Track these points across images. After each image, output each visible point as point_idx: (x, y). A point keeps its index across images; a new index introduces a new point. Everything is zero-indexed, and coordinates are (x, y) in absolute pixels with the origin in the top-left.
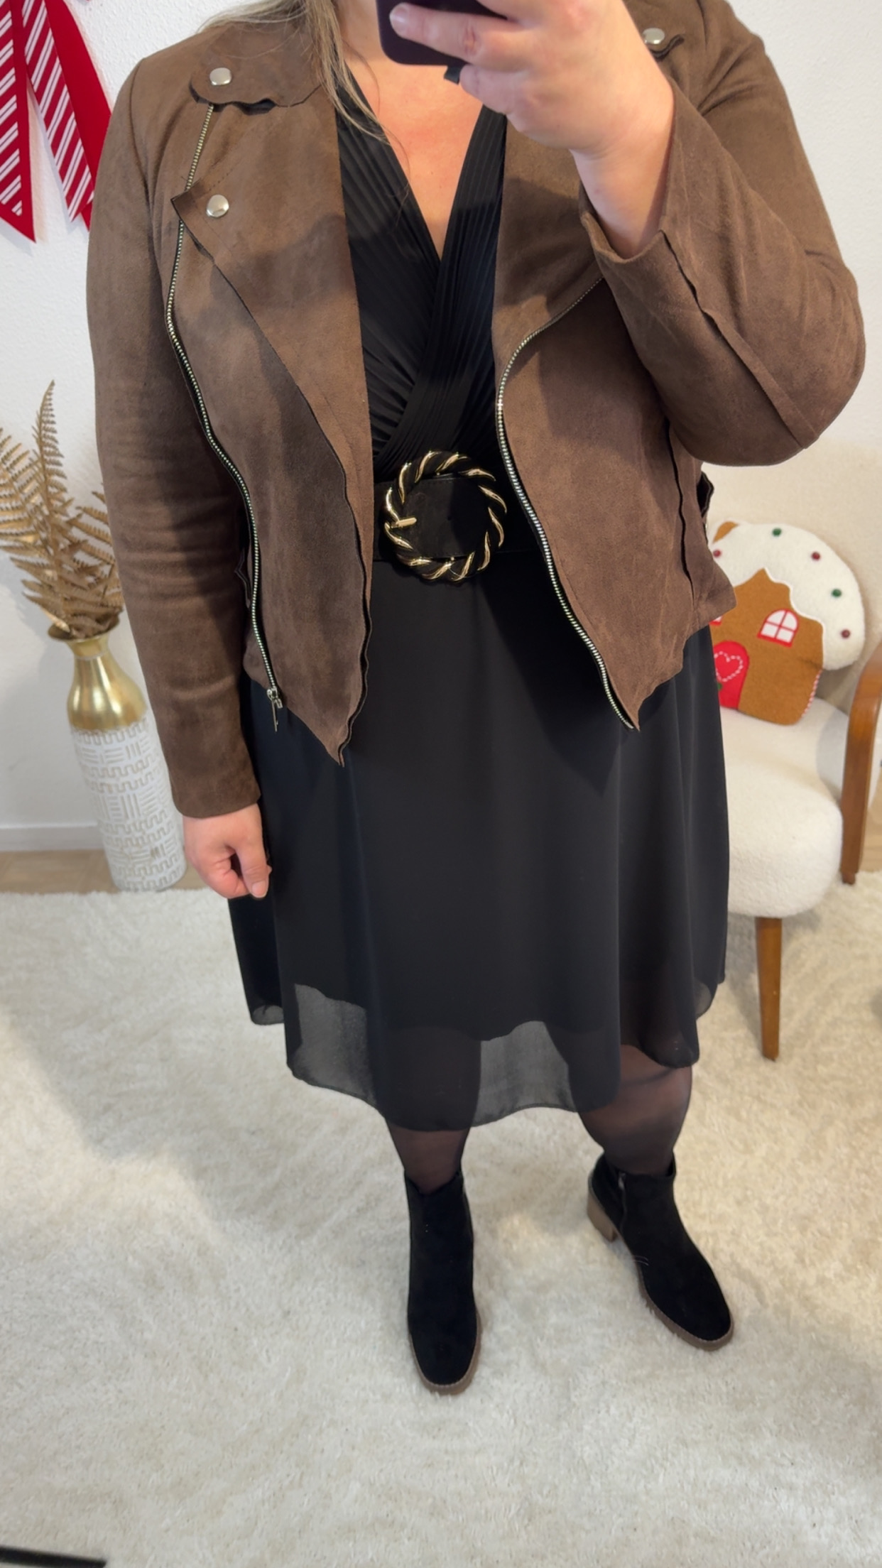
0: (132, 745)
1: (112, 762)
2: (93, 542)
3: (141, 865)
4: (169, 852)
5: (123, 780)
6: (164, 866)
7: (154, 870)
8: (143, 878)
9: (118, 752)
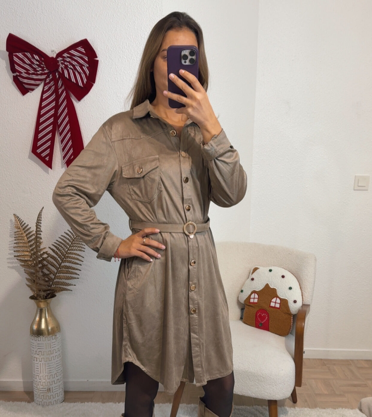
0: (48, 343)
1: (39, 349)
2: (50, 266)
3: (42, 394)
4: (55, 392)
5: (42, 357)
6: (52, 397)
7: (47, 398)
8: (43, 400)
9: (42, 345)
